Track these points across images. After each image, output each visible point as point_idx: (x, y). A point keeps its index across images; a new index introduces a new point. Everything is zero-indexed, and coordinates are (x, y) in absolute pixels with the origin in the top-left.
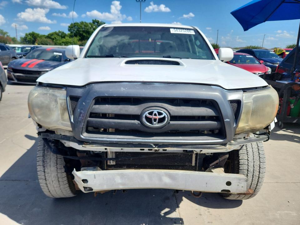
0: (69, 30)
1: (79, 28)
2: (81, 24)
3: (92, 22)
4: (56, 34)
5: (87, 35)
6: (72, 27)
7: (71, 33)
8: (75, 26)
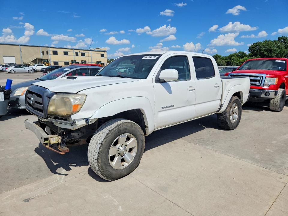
0: (249, 51)
1: (261, 47)
2: (264, 43)
3: (277, 39)
4: (236, 55)
5: (268, 53)
6: (253, 47)
7: (251, 53)
8: (256, 46)
